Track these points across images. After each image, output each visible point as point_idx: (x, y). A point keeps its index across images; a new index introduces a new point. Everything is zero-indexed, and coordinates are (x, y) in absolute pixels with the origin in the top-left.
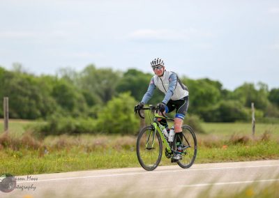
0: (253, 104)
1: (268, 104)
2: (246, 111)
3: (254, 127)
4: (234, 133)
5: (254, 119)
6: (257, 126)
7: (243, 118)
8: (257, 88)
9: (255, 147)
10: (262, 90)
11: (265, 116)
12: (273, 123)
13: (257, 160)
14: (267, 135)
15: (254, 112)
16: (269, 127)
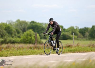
0: (74, 34)
1: (79, 34)
2: (71, 36)
3: (74, 41)
4: (67, 43)
5: (74, 39)
6: (75, 41)
7: (70, 38)
8: (75, 28)
9: (74, 48)
10: (77, 29)
11: (78, 38)
12: (80, 40)
13: (75, 53)
14: (78, 44)
15: (74, 36)
16: (79, 41)
